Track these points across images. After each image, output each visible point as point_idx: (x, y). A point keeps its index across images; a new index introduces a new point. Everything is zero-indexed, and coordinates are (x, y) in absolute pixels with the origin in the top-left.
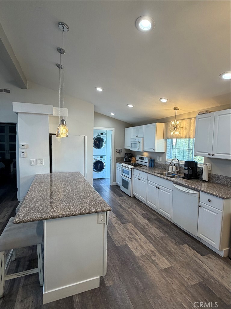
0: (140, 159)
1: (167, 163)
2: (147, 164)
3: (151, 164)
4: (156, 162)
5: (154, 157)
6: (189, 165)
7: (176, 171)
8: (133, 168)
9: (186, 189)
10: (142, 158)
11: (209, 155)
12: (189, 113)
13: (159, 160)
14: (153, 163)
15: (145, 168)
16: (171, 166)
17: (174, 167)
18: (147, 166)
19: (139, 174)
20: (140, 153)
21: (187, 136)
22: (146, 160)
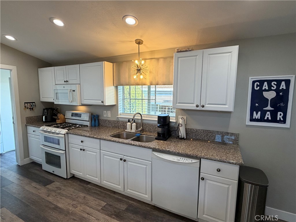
1: (120, 119)
2: (88, 124)
3: (93, 122)
4: (101, 118)
5: (96, 112)
6: (164, 121)
7: (140, 129)
8: (67, 133)
9: (179, 158)
10: (76, 115)
11: (197, 106)
12: (152, 52)
13: (107, 115)
14: (97, 121)
15: (86, 129)
16: (129, 123)
17: (134, 124)
18: (88, 126)
19: (82, 142)
20: (72, 107)
21: (154, 83)
22: (86, 117)
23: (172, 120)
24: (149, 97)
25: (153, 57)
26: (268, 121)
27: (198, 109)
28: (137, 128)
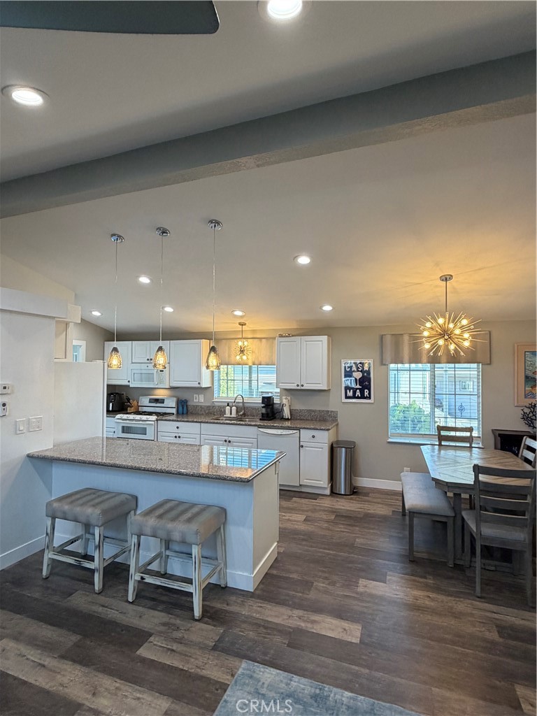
0: (150, 402)
1: (216, 404)
2: (174, 411)
3: (181, 409)
4: (189, 403)
5: (184, 396)
6: (268, 401)
7: (241, 413)
8: (157, 420)
9: (282, 431)
10: (157, 401)
11: (298, 386)
12: (254, 331)
13: (199, 400)
14: (185, 408)
15: (171, 418)
16: (228, 407)
17: (234, 408)
18: (173, 414)
19: (178, 428)
20: (146, 391)
21: (256, 362)
22: (171, 403)
23: (276, 401)
24: (250, 377)
25: (255, 336)
26: (358, 398)
27: (299, 388)
28: (237, 412)
